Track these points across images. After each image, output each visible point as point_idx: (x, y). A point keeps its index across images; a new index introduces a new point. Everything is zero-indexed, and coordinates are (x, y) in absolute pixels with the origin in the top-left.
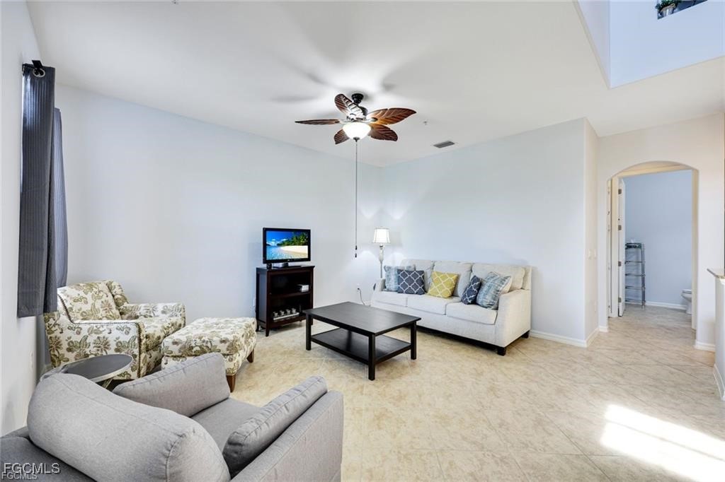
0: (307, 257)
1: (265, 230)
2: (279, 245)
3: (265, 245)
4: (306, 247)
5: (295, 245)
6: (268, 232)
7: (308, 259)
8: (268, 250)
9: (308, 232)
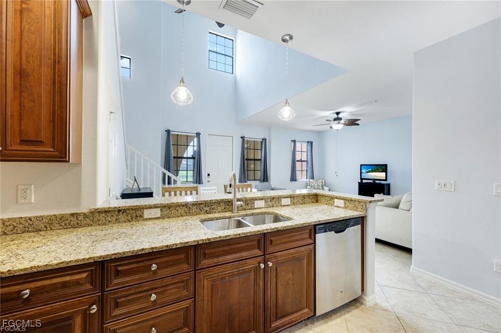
0: (385, 178)
1: (361, 165)
2: (367, 172)
3: (361, 172)
4: (384, 173)
5: (376, 172)
6: (362, 166)
7: (386, 180)
8: (362, 175)
9: (386, 166)
